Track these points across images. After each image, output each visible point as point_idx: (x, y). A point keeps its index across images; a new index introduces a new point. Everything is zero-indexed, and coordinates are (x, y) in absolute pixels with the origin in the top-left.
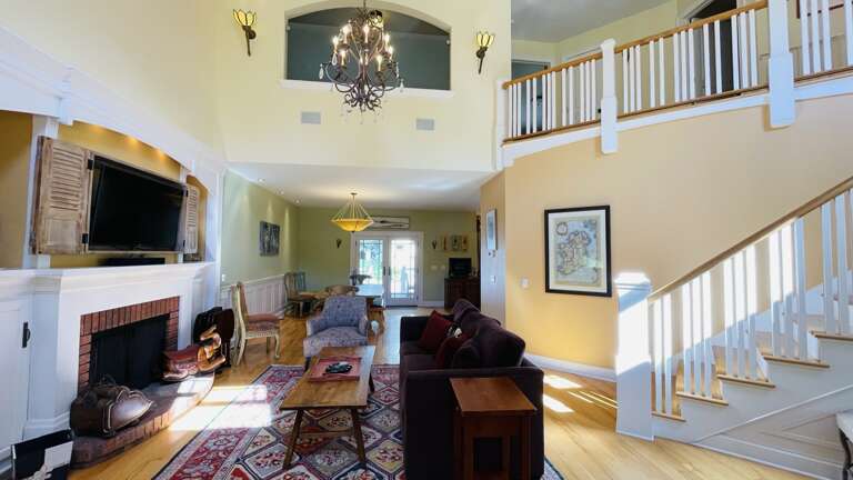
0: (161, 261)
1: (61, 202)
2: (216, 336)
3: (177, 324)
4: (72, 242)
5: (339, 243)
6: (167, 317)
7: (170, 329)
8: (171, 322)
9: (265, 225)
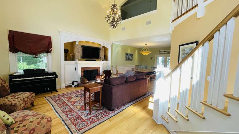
0: (95, 61)
1: (78, 52)
2: (104, 74)
3: (100, 71)
4: (80, 57)
5: (152, 58)
6: (97, 70)
7: (98, 72)
8: (98, 71)
9: (127, 54)
